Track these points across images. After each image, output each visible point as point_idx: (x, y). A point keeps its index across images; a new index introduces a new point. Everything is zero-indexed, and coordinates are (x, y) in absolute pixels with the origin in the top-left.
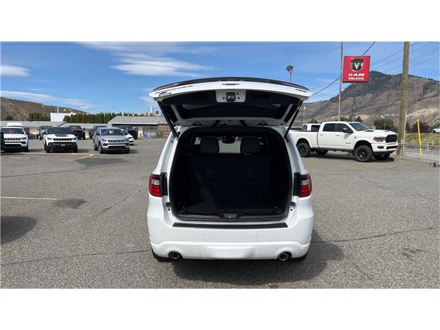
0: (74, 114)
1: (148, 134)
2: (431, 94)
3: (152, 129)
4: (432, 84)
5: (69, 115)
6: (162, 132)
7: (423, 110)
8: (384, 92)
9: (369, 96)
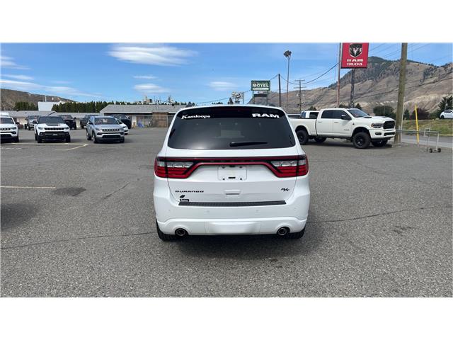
0: (63, 103)
1: (143, 123)
2: (432, 80)
3: (145, 118)
4: (432, 70)
5: (58, 104)
6: (156, 121)
7: (422, 97)
8: (384, 78)
9: (369, 82)
